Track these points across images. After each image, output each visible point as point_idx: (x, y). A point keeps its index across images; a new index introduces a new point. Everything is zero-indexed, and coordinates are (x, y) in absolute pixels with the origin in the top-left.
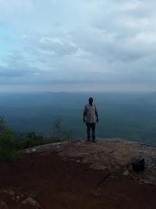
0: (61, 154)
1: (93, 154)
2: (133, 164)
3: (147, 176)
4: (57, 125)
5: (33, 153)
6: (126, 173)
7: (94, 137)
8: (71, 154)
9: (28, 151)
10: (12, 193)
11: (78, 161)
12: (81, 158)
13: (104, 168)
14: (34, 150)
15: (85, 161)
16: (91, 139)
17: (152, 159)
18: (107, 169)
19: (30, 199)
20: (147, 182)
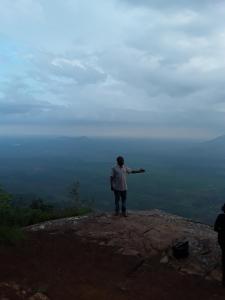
0: (79, 233)
1: (122, 234)
2: (174, 248)
3: (192, 264)
4: (74, 191)
5: (40, 232)
6: (165, 260)
7: (124, 210)
8: (93, 234)
9: (34, 228)
11: (102, 243)
12: (106, 240)
13: (135, 253)
14: (42, 227)
15: (111, 243)
16: (121, 211)
17: (199, 241)
18: (139, 255)
19: (39, 295)
20: (190, 272)
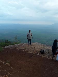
0: (17, 48)
1: (28, 48)
2: (41, 51)
3: (45, 55)
4: (16, 38)
6: (38, 54)
8: (21, 48)
9: (6, 47)
10: (1, 61)
11: (23, 51)
12: (24, 50)
13: (31, 53)
14: (8, 47)
17: (47, 50)
19: (7, 63)
